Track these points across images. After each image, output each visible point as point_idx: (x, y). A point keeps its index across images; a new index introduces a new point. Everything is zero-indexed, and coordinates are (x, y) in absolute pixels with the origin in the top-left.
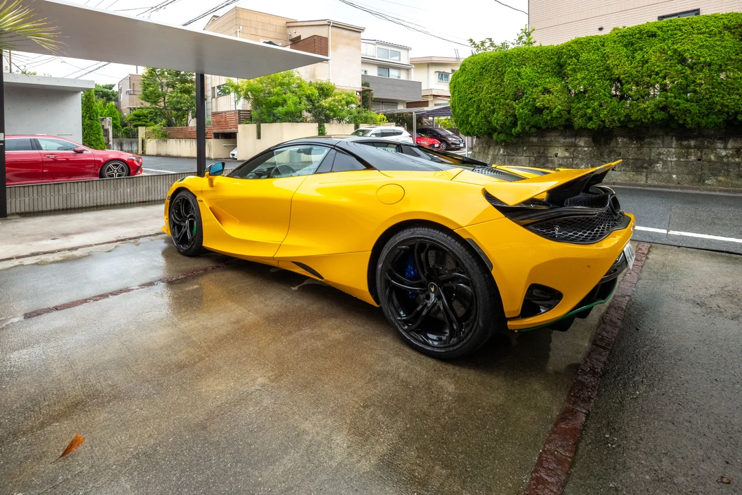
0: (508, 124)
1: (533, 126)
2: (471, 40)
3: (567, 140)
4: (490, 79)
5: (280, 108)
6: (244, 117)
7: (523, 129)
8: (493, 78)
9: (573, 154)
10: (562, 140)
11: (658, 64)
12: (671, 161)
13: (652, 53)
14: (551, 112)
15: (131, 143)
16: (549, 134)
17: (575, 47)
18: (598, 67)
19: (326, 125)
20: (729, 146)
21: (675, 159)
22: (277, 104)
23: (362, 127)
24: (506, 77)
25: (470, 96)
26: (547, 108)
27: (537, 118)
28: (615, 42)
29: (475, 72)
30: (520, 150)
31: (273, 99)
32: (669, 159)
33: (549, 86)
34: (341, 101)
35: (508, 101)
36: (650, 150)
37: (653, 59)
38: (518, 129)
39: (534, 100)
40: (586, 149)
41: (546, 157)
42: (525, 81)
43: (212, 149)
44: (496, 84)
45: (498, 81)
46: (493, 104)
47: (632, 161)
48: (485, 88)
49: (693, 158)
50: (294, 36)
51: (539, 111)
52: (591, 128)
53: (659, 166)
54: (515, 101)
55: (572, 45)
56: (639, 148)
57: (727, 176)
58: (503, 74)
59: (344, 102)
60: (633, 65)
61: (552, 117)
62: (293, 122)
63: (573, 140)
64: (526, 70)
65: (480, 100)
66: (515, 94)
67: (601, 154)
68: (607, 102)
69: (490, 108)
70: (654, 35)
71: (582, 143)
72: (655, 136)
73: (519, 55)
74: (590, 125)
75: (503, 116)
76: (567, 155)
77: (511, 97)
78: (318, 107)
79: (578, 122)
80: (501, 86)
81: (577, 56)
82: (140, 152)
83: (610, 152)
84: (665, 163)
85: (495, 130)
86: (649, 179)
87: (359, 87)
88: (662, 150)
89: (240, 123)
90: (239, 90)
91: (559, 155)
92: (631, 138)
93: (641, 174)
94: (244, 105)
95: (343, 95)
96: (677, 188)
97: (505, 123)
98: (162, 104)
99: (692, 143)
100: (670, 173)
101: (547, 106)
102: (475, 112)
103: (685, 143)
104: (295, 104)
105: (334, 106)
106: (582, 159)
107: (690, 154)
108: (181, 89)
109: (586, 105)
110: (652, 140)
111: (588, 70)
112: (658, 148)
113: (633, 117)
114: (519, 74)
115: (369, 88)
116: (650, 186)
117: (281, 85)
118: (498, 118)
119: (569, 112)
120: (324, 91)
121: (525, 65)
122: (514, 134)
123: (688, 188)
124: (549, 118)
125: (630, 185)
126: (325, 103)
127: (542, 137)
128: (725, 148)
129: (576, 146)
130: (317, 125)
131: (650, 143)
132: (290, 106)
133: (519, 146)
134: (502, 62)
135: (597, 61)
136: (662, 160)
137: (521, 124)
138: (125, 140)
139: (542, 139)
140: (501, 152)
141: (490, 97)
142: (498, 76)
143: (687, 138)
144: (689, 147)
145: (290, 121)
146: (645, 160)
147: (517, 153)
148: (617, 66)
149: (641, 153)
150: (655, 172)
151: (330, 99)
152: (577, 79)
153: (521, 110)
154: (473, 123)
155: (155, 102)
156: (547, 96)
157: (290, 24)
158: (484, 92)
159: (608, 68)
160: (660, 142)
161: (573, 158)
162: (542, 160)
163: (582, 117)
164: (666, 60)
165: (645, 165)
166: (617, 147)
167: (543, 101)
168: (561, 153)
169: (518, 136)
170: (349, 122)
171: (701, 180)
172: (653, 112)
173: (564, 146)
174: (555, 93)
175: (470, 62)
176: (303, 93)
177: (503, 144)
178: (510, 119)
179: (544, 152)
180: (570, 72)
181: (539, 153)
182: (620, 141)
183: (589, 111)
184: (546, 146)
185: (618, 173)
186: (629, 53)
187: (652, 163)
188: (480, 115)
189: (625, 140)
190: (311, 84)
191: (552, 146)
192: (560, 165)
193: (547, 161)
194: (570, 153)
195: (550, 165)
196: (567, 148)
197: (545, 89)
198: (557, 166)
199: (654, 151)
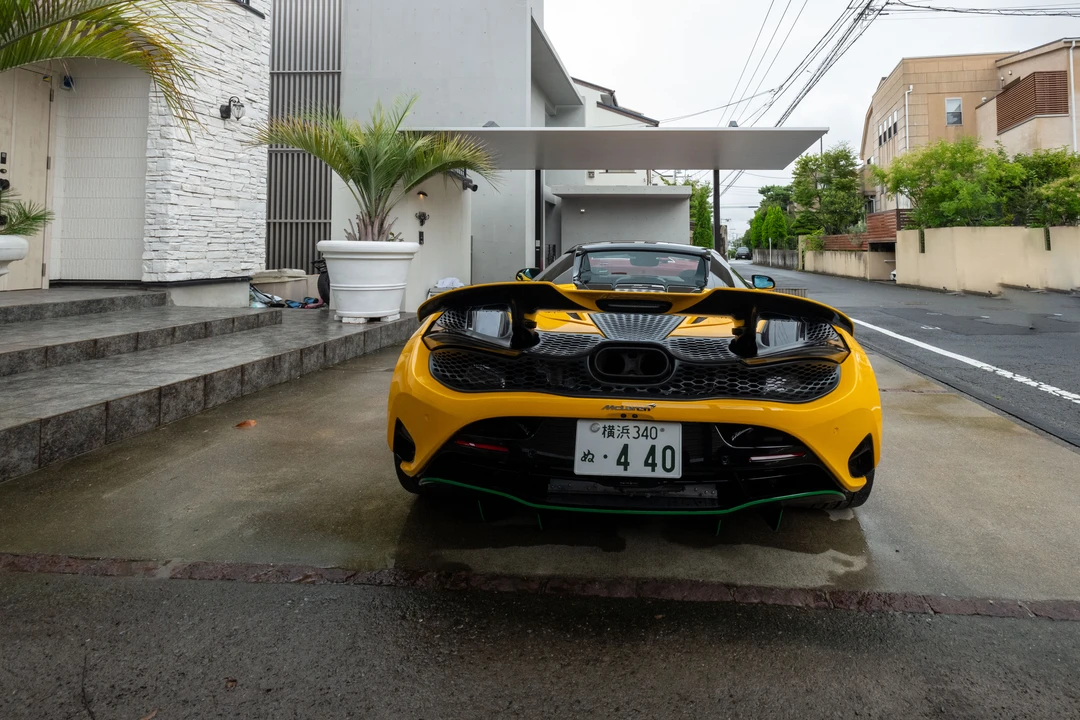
5: (947, 204)
6: (903, 220)
22: (943, 197)
31: (936, 189)
43: (868, 266)
50: (1010, 80)
78: (1031, 198)
89: (899, 229)
94: (904, 202)
98: (817, 206)
104: (973, 194)
105: (1067, 194)
108: (837, 184)
120: (1050, 168)
126: (1047, 190)
132: (964, 199)
151: (1058, 183)
155: (809, 204)
157: (1002, 62)
176: (993, 176)
190: (1017, 159)
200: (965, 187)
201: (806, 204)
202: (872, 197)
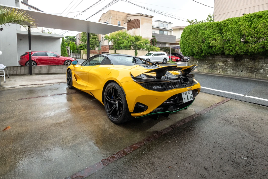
0: (199, 52)
1: (209, 53)
2: (188, 20)
3: (224, 59)
4: (193, 35)
5: (122, 45)
6: (111, 47)
7: (205, 54)
8: (194, 34)
9: (225, 65)
10: (221, 59)
11: (261, 29)
13: (259, 24)
14: (216, 48)
15: (79, 55)
16: (216, 56)
17: (227, 22)
18: (236, 30)
19: (138, 51)
22: (121, 43)
23: (151, 52)
24: (199, 34)
25: (186, 41)
26: (214, 46)
27: (210, 50)
28: (244, 20)
29: (188, 32)
30: (204, 62)
31: (119, 41)
32: (266, 68)
34: (143, 42)
35: (200, 43)
36: (258, 64)
37: (259, 27)
38: (203, 54)
39: (209, 43)
40: (231, 63)
41: (215, 65)
42: (206, 36)
44: (195, 36)
45: (196, 36)
46: (194, 44)
47: (250, 68)
48: (191, 38)
50: (129, 19)
51: (211, 47)
52: (232, 54)
53: (262, 71)
54: (202, 43)
55: (226, 21)
56: (254, 63)
58: (198, 33)
59: (144, 43)
60: (250, 29)
61: (216, 50)
62: (126, 49)
63: (226, 59)
64: (207, 31)
65: (189, 43)
66: (202, 41)
67: (237, 65)
68: (238, 44)
69: (193, 46)
70: (261, 17)
71: (229, 60)
72: (261, 59)
73: (204, 26)
74: (231, 53)
75: (198, 49)
76: (223, 65)
77: (201, 42)
78: (135, 45)
79: (227, 52)
80: (197, 37)
81: (227, 26)
82: (81, 58)
83: (241, 64)
84: (264, 70)
85: (194, 54)
86: (256, 76)
87: (151, 37)
88: (263, 65)
89: (110, 50)
90: (109, 38)
91: (220, 65)
92: (250, 59)
93: (253, 74)
94: (111, 43)
95: (144, 40)
97: (198, 52)
100: (267, 74)
101: (214, 45)
102: (187, 47)
104: (126, 43)
105: (141, 44)
106: (229, 67)
108: (93, 38)
109: (230, 45)
110: (260, 60)
111: (231, 31)
112: (262, 64)
113: (250, 51)
114: (204, 33)
115: (154, 38)
116: (257, 79)
117: (123, 37)
118: (196, 50)
119: (223, 48)
120: (138, 39)
121: (207, 29)
122: (202, 56)
124: (215, 50)
125: (248, 78)
126: (138, 43)
127: (214, 58)
129: (227, 61)
130: (134, 51)
131: (258, 62)
132: (125, 44)
133: (204, 61)
134: (198, 28)
135: (236, 28)
136: (263, 68)
137: (204, 52)
138: (77, 54)
139: (213, 58)
140: (197, 62)
141: (193, 42)
142: (196, 33)
145: (125, 49)
146: (256, 68)
147: (203, 63)
148: (244, 30)
149: (254, 65)
150: (260, 73)
151: (139, 42)
152: (227, 35)
153: (204, 47)
154: (186, 51)
156: (214, 41)
157: (128, 15)
158: (191, 40)
159: (240, 31)
160: (263, 61)
161: (225, 66)
162: (213, 66)
163: (228, 50)
164: (265, 27)
165: (256, 70)
166: (244, 62)
167: (212, 43)
168: (221, 64)
169: (203, 57)
170: (146, 50)
172: (258, 49)
173: (222, 61)
174: (218, 41)
175: (187, 28)
176: (129, 39)
177: (198, 60)
178: (200, 50)
179: (214, 63)
180: (224, 32)
181: (212, 64)
182: (245, 60)
183: (231, 48)
184: (215, 61)
185: (243, 73)
186: (250, 24)
187: (258, 69)
188: (189, 48)
189: (248, 60)
190: (133, 36)
191: (217, 61)
192: (220, 69)
193: (215, 67)
194: (224, 64)
195: (216, 68)
196: (223, 62)
197: (214, 39)
198: (218, 69)
199: (260, 65)
200: (125, 41)
201: (85, 42)
202: (100, 41)
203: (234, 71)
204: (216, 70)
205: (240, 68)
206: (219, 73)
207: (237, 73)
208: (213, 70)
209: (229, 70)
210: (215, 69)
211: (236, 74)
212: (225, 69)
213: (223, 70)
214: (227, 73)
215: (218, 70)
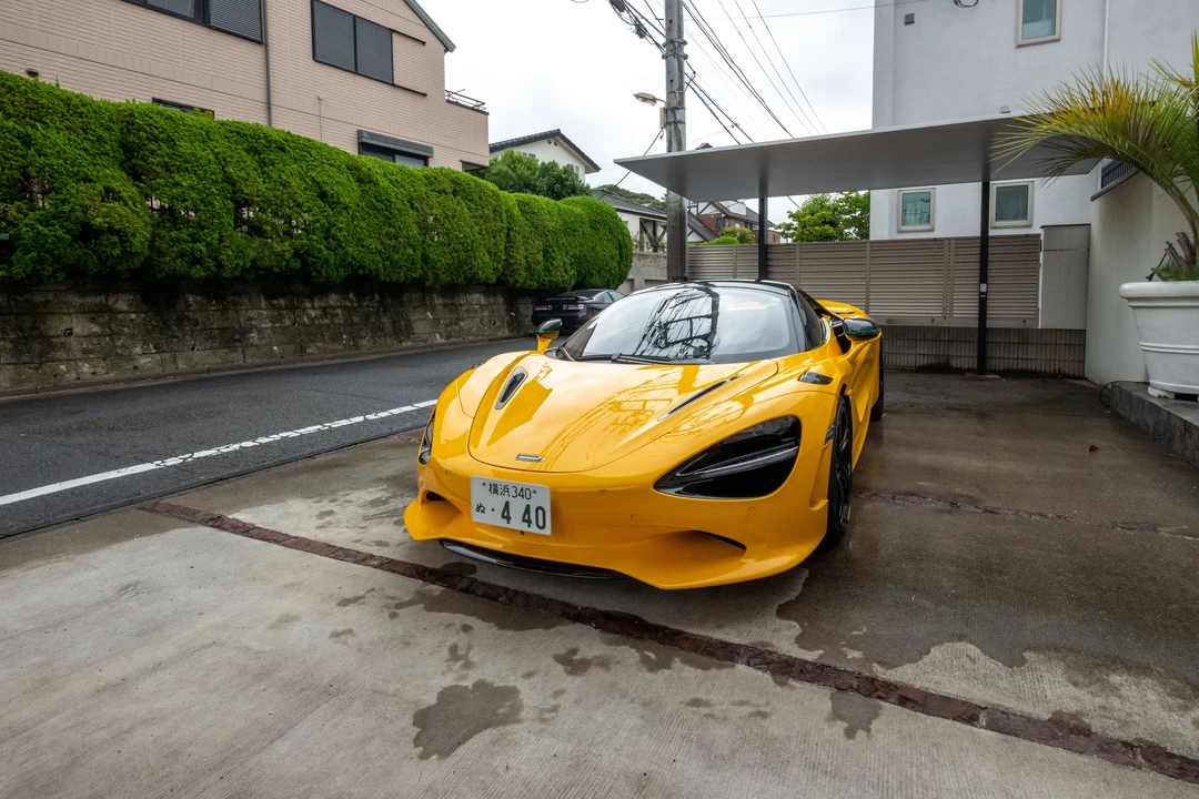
3: (89, 300)
9: (110, 328)
10: (76, 300)
12: (266, 328)
14: (125, 242)
18: (213, 173)
20: (317, 304)
21: (269, 325)
27: (83, 249)
32: (263, 326)
33: (115, 185)
36: (237, 313)
39: (86, 209)
40: (133, 316)
41: (45, 338)
42: (52, 161)
47: (217, 332)
49: (288, 322)
53: (254, 335)
56: (224, 310)
57: (323, 340)
61: (124, 252)
63: (101, 299)
67: (164, 324)
70: (282, 149)
71: (122, 305)
72: (240, 294)
74: (195, 272)
76: (96, 329)
79: (171, 265)
83: (180, 321)
84: (260, 331)
86: (247, 356)
88: (253, 313)
91: (77, 330)
92: (207, 296)
93: (236, 351)
96: (280, 364)
99: (283, 302)
100: (270, 345)
103: (275, 302)
106: (132, 336)
107: (283, 317)
109: (191, 236)
110: (237, 299)
111: (195, 173)
112: (247, 310)
113: (262, 264)
116: (251, 366)
123: (292, 362)
124: (115, 252)
125: (223, 369)
128: (313, 308)
129: (113, 312)
131: (236, 304)
135: (210, 161)
136: (255, 326)
139: (20, 299)
143: (276, 296)
144: (280, 308)
146: (234, 328)
148: (245, 180)
149: (227, 319)
150: (251, 346)
156: (114, 205)
159: (228, 179)
160: (246, 301)
161: (111, 336)
162: (37, 347)
163: (181, 255)
164: (306, 189)
165: (237, 337)
166: (188, 311)
167: (106, 215)
168: (80, 326)
171: (303, 350)
173: (84, 312)
179: (34, 328)
181: (21, 330)
182: (191, 299)
184: (37, 314)
185: (204, 354)
187: (244, 332)
189: (199, 298)
191: (54, 314)
192: (86, 352)
193: (51, 346)
194: (102, 325)
195: (59, 355)
196: (94, 314)
197: (108, 190)
198: (78, 355)
199: (243, 316)
203: (163, 351)
204: (68, 360)
205: (184, 336)
206: (90, 377)
207: (179, 357)
208: (47, 368)
209: (138, 350)
210: (59, 360)
211: (175, 361)
212: (119, 351)
213: (111, 356)
214: (136, 368)
215: (81, 360)
